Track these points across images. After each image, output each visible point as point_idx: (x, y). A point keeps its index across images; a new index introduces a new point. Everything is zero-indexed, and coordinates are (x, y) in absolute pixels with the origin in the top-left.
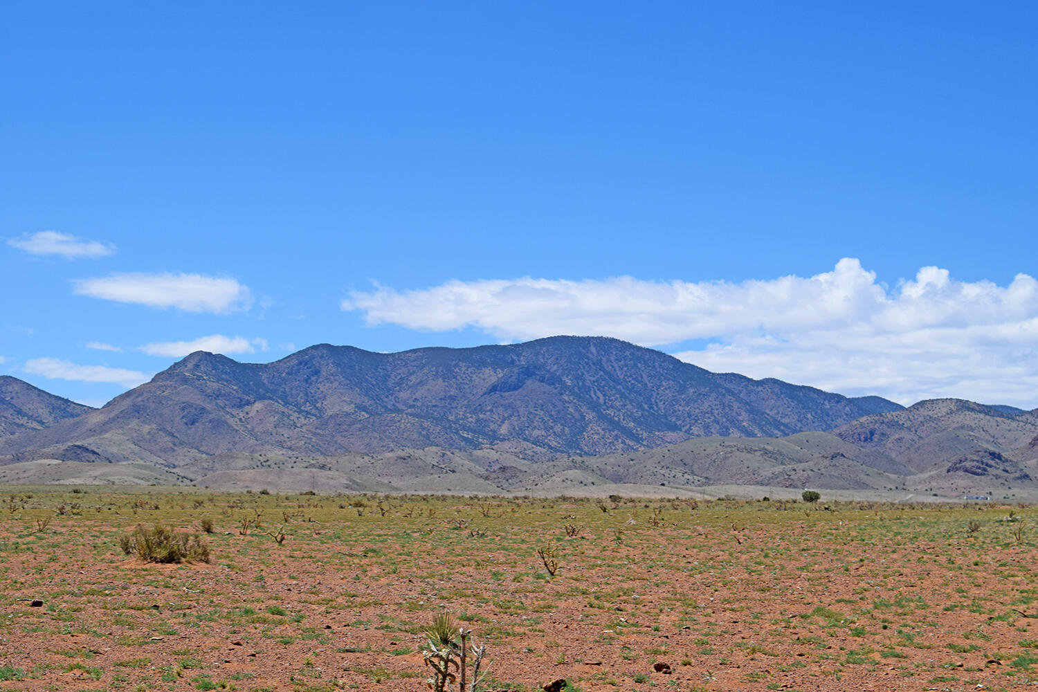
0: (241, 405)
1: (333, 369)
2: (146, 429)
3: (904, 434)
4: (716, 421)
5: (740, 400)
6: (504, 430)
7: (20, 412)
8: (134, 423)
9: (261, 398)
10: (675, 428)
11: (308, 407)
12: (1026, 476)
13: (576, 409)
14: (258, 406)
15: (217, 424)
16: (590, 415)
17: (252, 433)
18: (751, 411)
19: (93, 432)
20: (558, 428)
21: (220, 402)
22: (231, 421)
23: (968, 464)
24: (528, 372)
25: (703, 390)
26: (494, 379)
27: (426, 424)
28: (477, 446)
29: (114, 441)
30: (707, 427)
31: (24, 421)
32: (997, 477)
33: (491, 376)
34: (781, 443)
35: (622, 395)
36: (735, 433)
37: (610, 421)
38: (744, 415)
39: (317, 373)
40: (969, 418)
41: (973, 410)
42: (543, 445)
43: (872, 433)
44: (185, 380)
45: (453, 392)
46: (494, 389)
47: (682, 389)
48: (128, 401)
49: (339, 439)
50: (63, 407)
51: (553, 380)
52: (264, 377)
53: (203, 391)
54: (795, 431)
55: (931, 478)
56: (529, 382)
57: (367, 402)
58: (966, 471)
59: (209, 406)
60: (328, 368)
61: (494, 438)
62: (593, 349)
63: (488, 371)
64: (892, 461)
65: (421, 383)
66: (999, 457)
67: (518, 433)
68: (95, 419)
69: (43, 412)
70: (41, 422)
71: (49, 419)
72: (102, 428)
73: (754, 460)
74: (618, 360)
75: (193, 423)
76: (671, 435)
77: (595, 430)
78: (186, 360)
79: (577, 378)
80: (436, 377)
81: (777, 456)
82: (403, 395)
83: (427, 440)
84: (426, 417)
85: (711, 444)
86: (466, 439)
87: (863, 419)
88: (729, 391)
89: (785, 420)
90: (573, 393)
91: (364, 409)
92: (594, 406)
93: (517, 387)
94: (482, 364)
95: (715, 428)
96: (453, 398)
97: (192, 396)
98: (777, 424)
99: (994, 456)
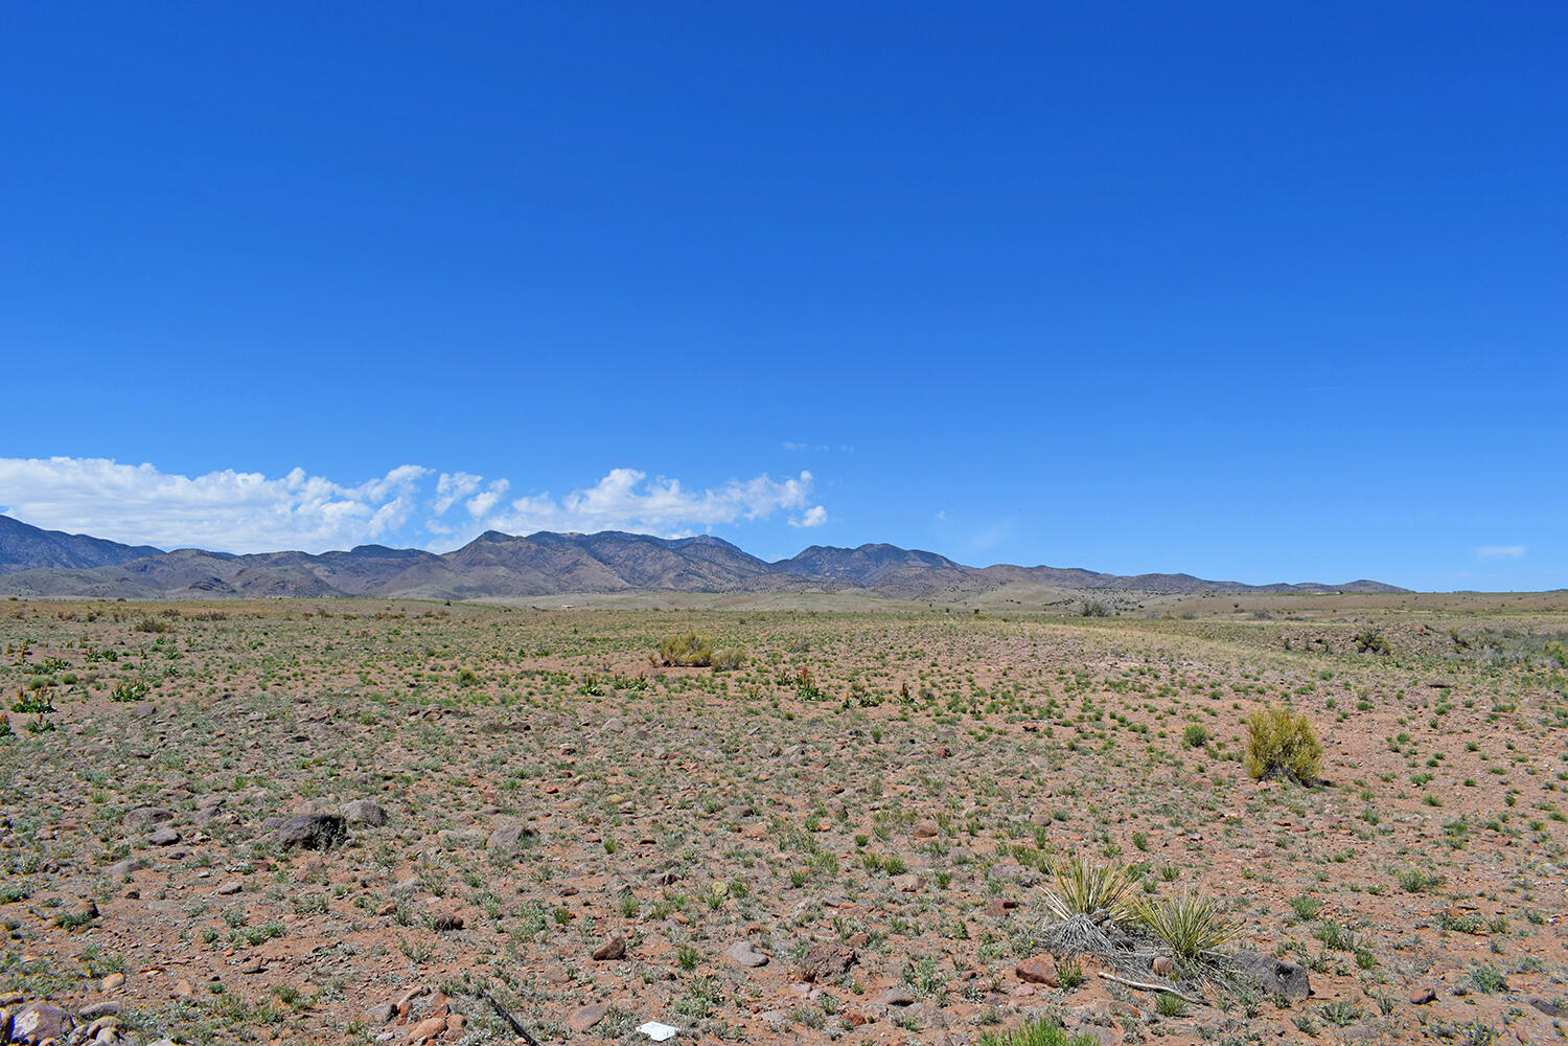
3: (167, 569)
4: (45, 558)
5: (61, 546)
10: (17, 562)
12: (234, 591)
18: (69, 553)
23: (201, 585)
25: (39, 540)
30: (39, 562)
32: (218, 591)
34: (90, 572)
36: (57, 566)
38: (64, 555)
40: (204, 560)
41: (204, 555)
43: (146, 567)
47: (23, 539)
54: (96, 566)
55: (180, 592)
58: (201, 588)
64: (157, 582)
66: (219, 581)
73: (72, 582)
76: (14, 566)
81: (87, 580)
85: (44, 572)
87: (140, 559)
88: (54, 541)
89: (90, 559)
95: (44, 563)
98: (85, 561)
99: (216, 580)
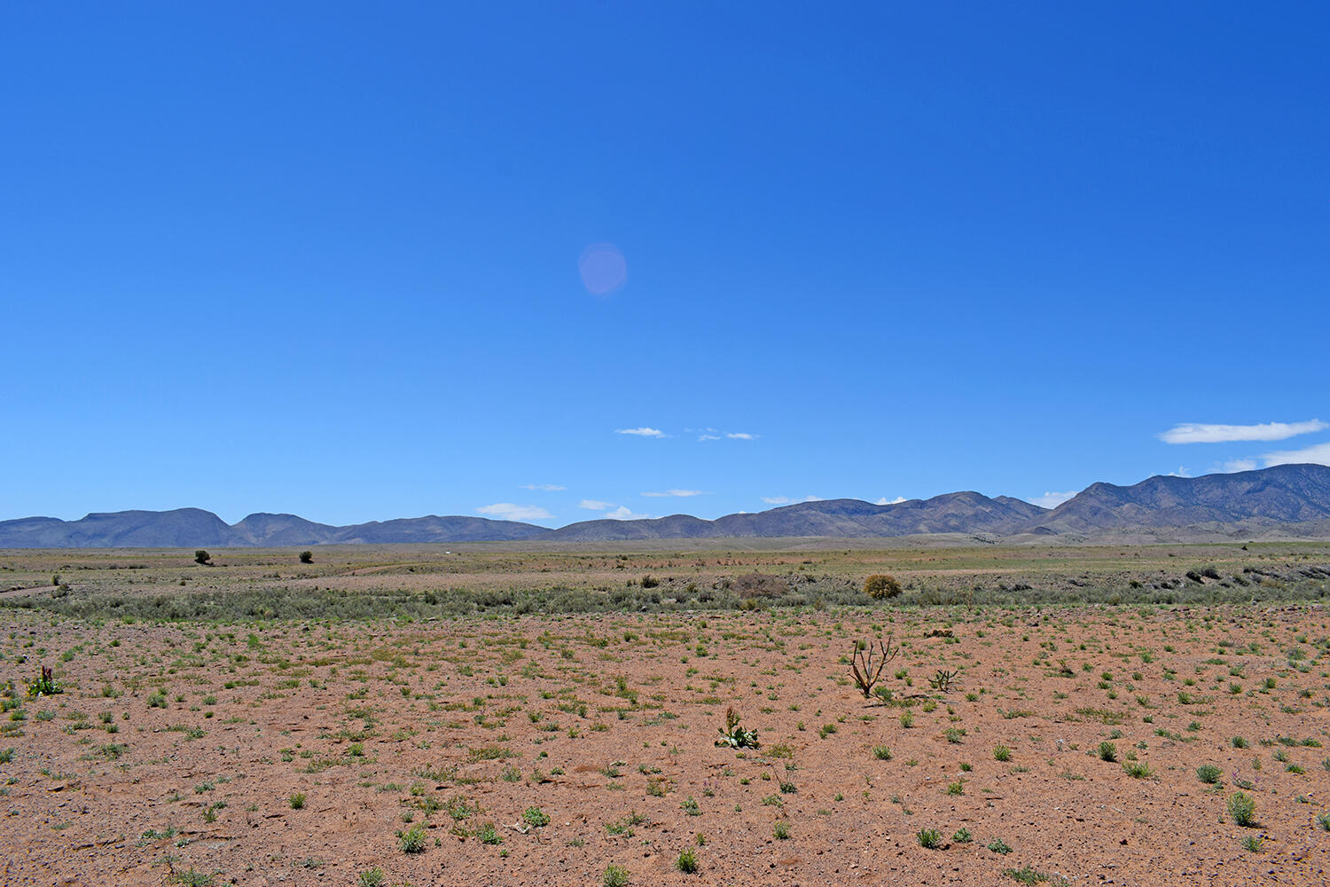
0: (1118, 505)
1: (1163, 486)
2: (1074, 518)
6: (1255, 511)
7: (1018, 513)
8: (1068, 516)
9: (1128, 501)
11: (1153, 505)
13: (1295, 499)
14: (1126, 505)
15: (1107, 515)
16: (1303, 502)
17: (1125, 518)
19: (1050, 520)
20: (1285, 509)
21: (1109, 505)
22: (1114, 513)
24: (1267, 483)
26: (1248, 487)
27: (1213, 510)
28: (1238, 519)
29: (1059, 524)
31: (1018, 517)
33: (1247, 486)
35: (1322, 492)
37: (1315, 504)
39: (1156, 489)
42: (1276, 518)
44: (1091, 496)
45: (1227, 494)
46: (1249, 492)
48: (1065, 506)
49: (1167, 518)
50: (1037, 510)
51: (1281, 486)
52: (1130, 492)
53: (1099, 500)
56: (1267, 488)
57: (1182, 501)
59: (1103, 507)
60: (1161, 486)
61: (1250, 515)
62: (1303, 469)
63: (1245, 484)
65: (1210, 491)
67: (1263, 513)
68: (1050, 515)
69: (1028, 512)
70: (1027, 517)
71: (1031, 515)
72: (1054, 518)
74: (1318, 474)
75: (1096, 514)
77: (1306, 510)
78: (1091, 487)
79: (1295, 484)
80: (1218, 487)
82: (1201, 497)
83: (1213, 517)
84: (1213, 507)
86: (1233, 516)
90: (1293, 492)
91: (1181, 504)
92: (1305, 498)
93: (1261, 490)
94: (1242, 480)
96: (1227, 497)
97: (1094, 502)
